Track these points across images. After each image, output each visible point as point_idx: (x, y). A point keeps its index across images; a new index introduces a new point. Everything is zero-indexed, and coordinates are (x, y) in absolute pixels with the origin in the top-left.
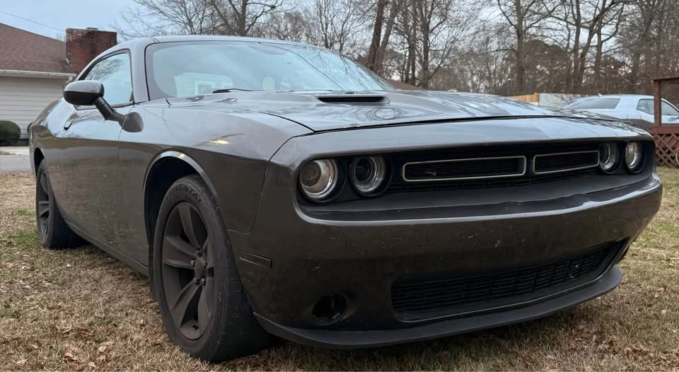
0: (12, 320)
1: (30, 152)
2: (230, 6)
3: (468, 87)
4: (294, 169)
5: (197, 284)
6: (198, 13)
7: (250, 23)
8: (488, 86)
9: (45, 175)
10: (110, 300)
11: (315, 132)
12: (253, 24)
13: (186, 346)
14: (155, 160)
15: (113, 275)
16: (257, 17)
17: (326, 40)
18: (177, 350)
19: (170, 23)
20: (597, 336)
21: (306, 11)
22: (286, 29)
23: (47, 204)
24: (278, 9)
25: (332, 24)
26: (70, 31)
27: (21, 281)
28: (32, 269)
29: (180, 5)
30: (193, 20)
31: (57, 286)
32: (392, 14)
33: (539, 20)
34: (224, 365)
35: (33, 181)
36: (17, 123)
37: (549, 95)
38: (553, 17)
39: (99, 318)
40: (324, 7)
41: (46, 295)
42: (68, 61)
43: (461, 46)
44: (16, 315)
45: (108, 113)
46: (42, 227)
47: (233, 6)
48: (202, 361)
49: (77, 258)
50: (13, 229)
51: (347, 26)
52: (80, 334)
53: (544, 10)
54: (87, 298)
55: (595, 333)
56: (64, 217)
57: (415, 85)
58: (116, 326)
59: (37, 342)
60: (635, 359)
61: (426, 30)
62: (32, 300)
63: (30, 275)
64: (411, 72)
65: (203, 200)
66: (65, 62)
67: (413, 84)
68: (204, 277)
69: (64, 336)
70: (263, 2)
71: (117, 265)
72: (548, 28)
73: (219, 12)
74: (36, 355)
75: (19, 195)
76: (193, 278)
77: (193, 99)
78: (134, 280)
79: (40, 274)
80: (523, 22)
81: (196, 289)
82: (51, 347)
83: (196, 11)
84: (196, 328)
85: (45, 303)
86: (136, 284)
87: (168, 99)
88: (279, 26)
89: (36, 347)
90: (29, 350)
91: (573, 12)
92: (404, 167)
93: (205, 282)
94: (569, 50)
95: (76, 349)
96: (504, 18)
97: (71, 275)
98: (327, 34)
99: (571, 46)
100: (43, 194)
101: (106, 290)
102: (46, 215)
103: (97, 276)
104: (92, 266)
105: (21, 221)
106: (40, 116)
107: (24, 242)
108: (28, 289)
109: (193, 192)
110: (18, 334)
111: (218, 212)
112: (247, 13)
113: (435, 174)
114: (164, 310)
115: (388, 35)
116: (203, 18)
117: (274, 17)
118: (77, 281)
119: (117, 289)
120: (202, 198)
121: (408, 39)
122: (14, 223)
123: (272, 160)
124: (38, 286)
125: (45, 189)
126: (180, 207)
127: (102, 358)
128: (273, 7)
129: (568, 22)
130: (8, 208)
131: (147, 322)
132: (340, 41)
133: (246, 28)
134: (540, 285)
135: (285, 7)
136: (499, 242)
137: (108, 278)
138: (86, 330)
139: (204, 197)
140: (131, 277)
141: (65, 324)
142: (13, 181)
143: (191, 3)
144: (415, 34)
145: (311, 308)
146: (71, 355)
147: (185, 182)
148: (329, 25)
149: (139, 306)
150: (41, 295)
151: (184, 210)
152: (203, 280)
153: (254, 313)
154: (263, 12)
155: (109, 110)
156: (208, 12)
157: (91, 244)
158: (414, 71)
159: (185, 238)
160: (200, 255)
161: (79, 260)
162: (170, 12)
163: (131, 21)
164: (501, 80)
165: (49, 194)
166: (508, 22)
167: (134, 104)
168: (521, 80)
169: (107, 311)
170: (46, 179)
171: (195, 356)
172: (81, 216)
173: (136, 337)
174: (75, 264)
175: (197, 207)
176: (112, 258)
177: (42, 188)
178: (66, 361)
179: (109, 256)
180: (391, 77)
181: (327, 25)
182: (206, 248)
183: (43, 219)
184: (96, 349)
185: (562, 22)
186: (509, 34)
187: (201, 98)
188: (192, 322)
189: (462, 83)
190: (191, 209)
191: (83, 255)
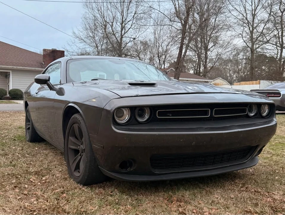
0: (12, 167)
1: (24, 103)
2: (115, 38)
3: (227, 76)
4: (112, 111)
5: (80, 155)
6: (100, 42)
7: (124, 46)
8: (238, 76)
9: (29, 112)
10: (51, 162)
11: (122, 97)
12: (125, 47)
13: (75, 179)
14: (66, 106)
15: (53, 153)
16: (127, 44)
17: (158, 54)
18: (72, 180)
19: (88, 46)
20: (242, 185)
21: (150, 40)
22: (141, 49)
23: (29, 124)
24: (137, 39)
25: (161, 46)
26: (45, 50)
27: (17, 154)
28: (22, 150)
29: (92, 38)
30: (98, 45)
31: (31, 156)
32: (188, 42)
33: (262, 44)
34: (88, 187)
35: (25, 115)
36: (22, 90)
37: (265, 81)
38: (270, 43)
39: (44, 168)
40: (158, 39)
41: (26, 159)
42: (43, 63)
43: (224, 57)
44: (14, 166)
45: (51, 88)
46: (28, 133)
47: (116, 38)
48: (80, 184)
49: (40, 146)
50: (16, 134)
51: (169, 47)
52: (37, 173)
53: (265, 40)
54: (41, 161)
55: (241, 184)
56: (35, 129)
57: (200, 76)
58: (51, 171)
59: (20, 175)
60: (254, 194)
61: (207, 49)
62: (21, 161)
63: (21, 152)
64: (198, 69)
65: (82, 123)
66: (42, 64)
67: (199, 75)
68: (83, 153)
69: (30, 173)
70: (130, 37)
71: (56, 149)
72: (266, 49)
73: (110, 41)
74: (19, 179)
75: (20, 120)
76: (79, 153)
77: (82, 83)
78: (61, 155)
79: (25, 152)
80: (254, 46)
81: (80, 158)
82: (25, 177)
83: (100, 41)
84: (79, 172)
85: (26, 162)
86: (61, 157)
87: (74, 83)
88: (137, 47)
89: (19, 177)
90: (17, 178)
91: (279, 41)
92: (157, 112)
93: (83, 155)
94: (277, 59)
95: (34, 178)
96: (245, 44)
97: (37, 152)
98: (159, 51)
99: (278, 57)
100: (28, 120)
101: (50, 158)
102: (29, 128)
103: (47, 153)
104: (45, 149)
105: (20, 131)
106: (28, 87)
107: (20, 139)
108: (20, 157)
109: (78, 120)
110: (14, 172)
111: (87, 128)
112: (122, 42)
113: (171, 115)
114: (68, 165)
115: (186, 52)
116: (102, 44)
117: (135, 43)
118: (39, 155)
119: (54, 158)
120: (81, 122)
121: (197, 54)
122: (17, 132)
123: (104, 108)
124: (24, 156)
125: (29, 118)
126: (74, 125)
127: (44, 181)
128: (134, 39)
129: (277, 46)
130: (15, 126)
131: (63, 170)
132: (165, 55)
133: (122, 48)
134: (216, 162)
135: (140, 39)
136: (194, 143)
137: (51, 154)
138: (39, 172)
139: (82, 122)
140: (60, 154)
141: (31, 170)
142: (18, 115)
143: (98, 37)
144: (201, 51)
145: (118, 165)
146: (32, 180)
147: (76, 115)
148: (160, 47)
149: (61, 165)
150: (25, 159)
151: (76, 126)
152: (82, 154)
153: (99, 167)
154: (130, 41)
155: (52, 86)
156: (105, 41)
157: (46, 141)
158: (200, 69)
159: (76, 138)
160: (81, 144)
161: (41, 147)
162: (88, 41)
163: (71, 45)
164: (244, 73)
165: (30, 120)
166: (247, 46)
167: (61, 84)
168: (252, 73)
169: (48, 165)
170: (29, 114)
171: (78, 183)
172: (43, 130)
173: (57, 175)
174: (39, 148)
175: (80, 125)
176: (54, 147)
177: (28, 118)
178: (30, 182)
179: (53, 146)
180: (189, 71)
181: (159, 47)
182: (83, 142)
183: (28, 130)
184: (42, 178)
185: (274, 46)
186: (248, 51)
187: (86, 82)
188: (78, 170)
189: (224, 74)
190: (78, 126)
191: (43, 145)
